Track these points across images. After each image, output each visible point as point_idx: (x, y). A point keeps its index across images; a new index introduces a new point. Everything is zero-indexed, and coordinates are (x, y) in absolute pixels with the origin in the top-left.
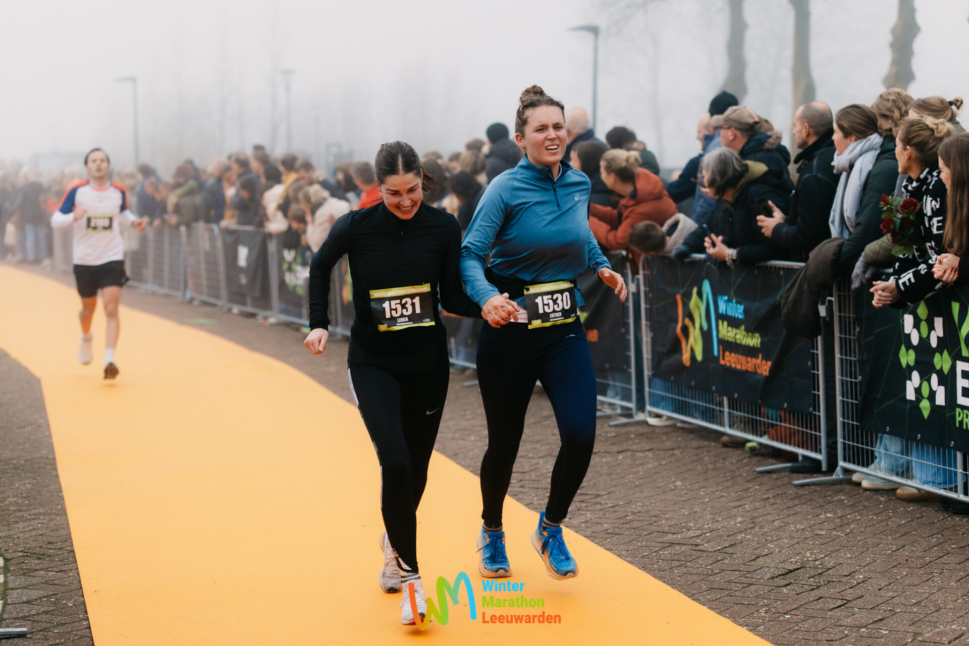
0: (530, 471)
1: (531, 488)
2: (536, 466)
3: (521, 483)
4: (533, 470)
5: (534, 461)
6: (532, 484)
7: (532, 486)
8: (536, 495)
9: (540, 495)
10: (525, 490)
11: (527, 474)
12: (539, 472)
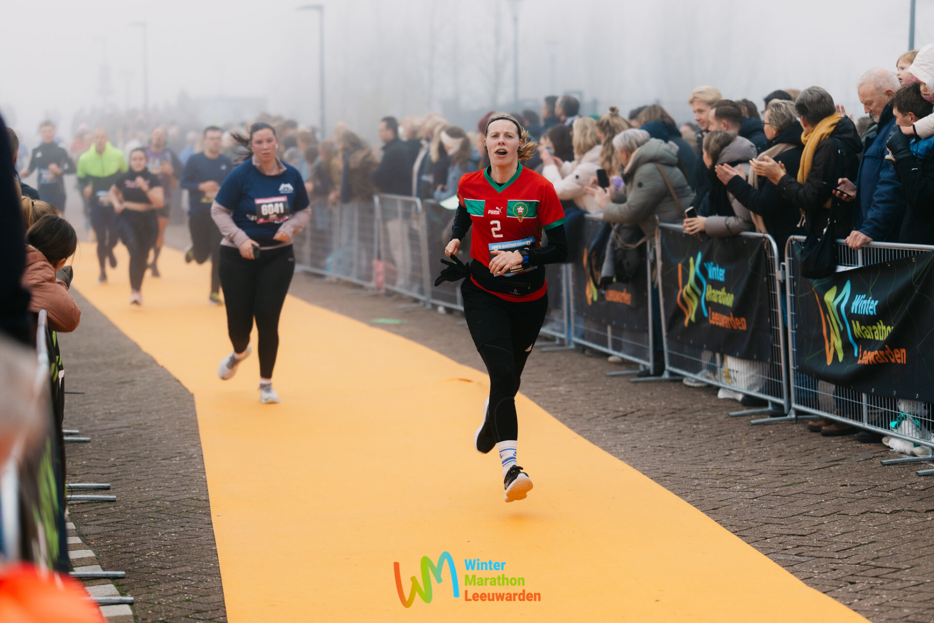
0: (812, 533)
1: (811, 556)
2: (818, 527)
3: (799, 550)
4: (814, 533)
5: (816, 521)
6: (813, 551)
7: (812, 553)
8: (817, 567)
9: (822, 566)
10: (803, 559)
11: (807, 538)
12: (821, 534)
